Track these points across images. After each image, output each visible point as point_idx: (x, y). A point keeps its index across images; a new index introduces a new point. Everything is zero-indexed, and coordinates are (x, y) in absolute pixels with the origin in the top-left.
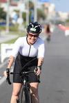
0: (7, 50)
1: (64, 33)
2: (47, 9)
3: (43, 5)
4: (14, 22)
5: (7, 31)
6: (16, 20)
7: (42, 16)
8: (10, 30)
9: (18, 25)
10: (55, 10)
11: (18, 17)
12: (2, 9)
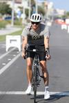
0: (11, 41)
1: (61, 27)
2: (47, 6)
3: (43, 3)
4: (18, 17)
5: (12, 25)
6: (20, 16)
7: (42, 12)
8: (15, 24)
9: (21, 19)
10: (53, 7)
11: (22, 13)
12: (8, 6)
